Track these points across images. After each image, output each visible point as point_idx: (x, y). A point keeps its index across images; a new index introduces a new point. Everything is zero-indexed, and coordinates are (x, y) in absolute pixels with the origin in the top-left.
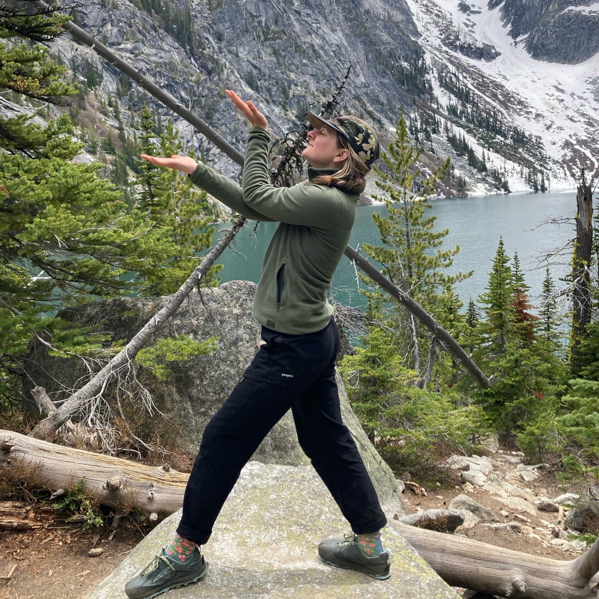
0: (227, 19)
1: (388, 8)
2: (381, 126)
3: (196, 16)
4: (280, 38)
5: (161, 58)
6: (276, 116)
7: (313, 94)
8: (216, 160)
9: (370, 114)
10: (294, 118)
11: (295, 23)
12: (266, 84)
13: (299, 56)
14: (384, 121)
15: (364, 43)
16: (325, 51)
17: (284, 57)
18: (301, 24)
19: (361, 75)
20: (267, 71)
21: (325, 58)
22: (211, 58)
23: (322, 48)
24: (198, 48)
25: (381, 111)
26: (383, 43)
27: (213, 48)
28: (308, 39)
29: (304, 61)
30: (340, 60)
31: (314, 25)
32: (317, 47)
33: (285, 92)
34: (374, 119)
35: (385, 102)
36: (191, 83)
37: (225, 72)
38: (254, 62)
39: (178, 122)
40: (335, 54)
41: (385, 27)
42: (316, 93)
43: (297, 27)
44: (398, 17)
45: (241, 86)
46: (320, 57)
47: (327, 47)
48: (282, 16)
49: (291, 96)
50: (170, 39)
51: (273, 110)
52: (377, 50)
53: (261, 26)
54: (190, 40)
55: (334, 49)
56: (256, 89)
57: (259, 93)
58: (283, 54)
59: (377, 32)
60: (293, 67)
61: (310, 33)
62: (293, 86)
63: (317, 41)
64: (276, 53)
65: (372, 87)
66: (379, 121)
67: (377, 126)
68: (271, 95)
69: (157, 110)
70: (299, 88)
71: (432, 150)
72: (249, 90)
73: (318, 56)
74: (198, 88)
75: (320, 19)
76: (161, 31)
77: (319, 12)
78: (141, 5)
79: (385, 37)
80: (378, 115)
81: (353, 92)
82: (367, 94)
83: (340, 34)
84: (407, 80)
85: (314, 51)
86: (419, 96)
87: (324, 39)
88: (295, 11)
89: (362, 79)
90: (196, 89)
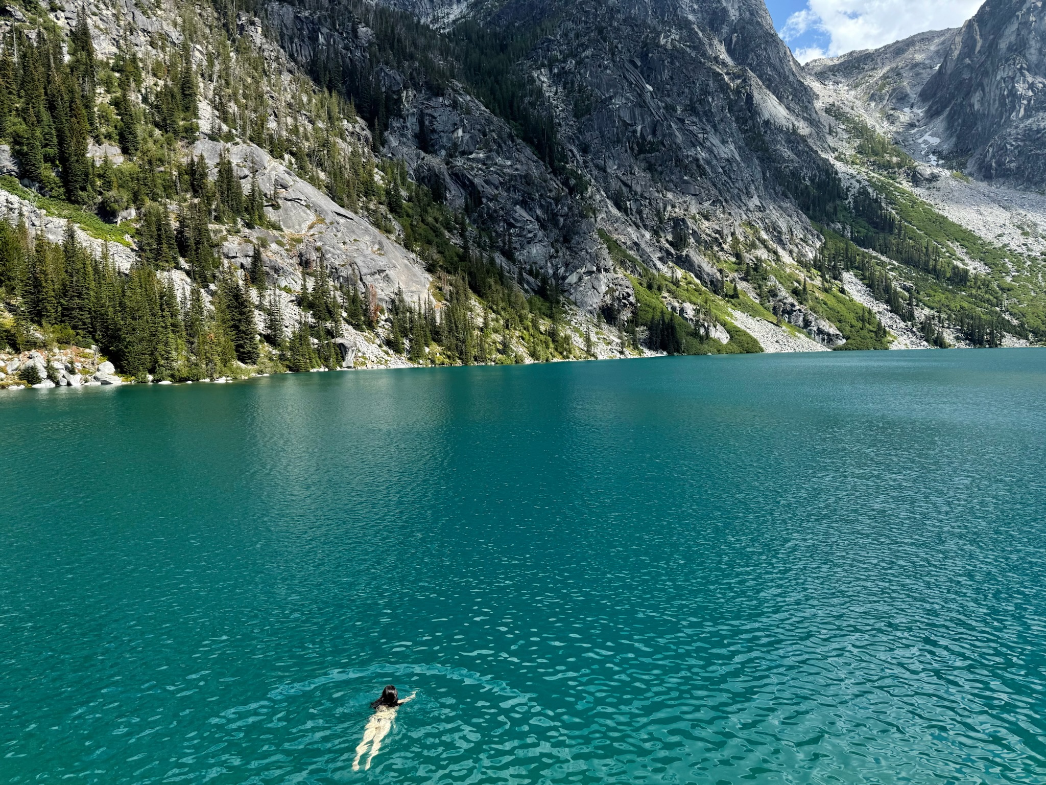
0: (596, 127)
1: (793, 118)
2: (778, 259)
3: (560, 124)
4: (658, 151)
5: (517, 169)
6: (646, 242)
7: (694, 218)
8: (572, 291)
9: (763, 242)
10: (667, 245)
11: (677, 133)
13: (680, 172)
14: (781, 251)
15: (762, 160)
16: (712, 167)
17: (661, 173)
18: (684, 134)
19: (755, 197)
20: (639, 190)
21: (711, 175)
22: (573, 173)
23: (708, 163)
24: (560, 161)
25: (779, 241)
26: (785, 161)
27: (578, 162)
28: (692, 152)
29: (685, 178)
30: (730, 178)
31: (700, 136)
32: (702, 162)
33: (659, 215)
34: (769, 250)
35: (784, 229)
36: (549, 200)
37: (590, 190)
38: (624, 178)
39: (530, 246)
40: (724, 171)
41: (789, 141)
42: (697, 216)
43: (679, 138)
44: (805, 129)
45: (607, 207)
46: (705, 174)
47: (714, 162)
48: (662, 125)
49: (666, 220)
50: (528, 151)
51: (643, 236)
52: (776, 169)
53: (636, 137)
54: (551, 151)
55: (724, 165)
56: (624, 210)
57: (627, 215)
58: (659, 169)
59: (778, 147)
60: (672, 185)
61: (694, 146)
62: (669, 208)
63: (702, 155)
64: (651, 168)
65: (768, 211)
66: (775, 253)
67: (772, 257)
68: (641, 218)
69: (509, 229)
70: (677, 210)
71: (842, 291)
72: (615, 211)
73: (703, 173)
74: (557, 206)
75: (708, 128)
76: (519, 141)
77: (708, 120)
78: (498, 111)
79: (787, 153)
80: (774, 245)
81: (744, 217)
82: (762, 220)
83: (732, 147)
84: (814, 205)
85: (699, 166)
86: (828, 225)
87: (710, 151)
88: (678, 119)
89: (756, 201)
90: (554, 206)
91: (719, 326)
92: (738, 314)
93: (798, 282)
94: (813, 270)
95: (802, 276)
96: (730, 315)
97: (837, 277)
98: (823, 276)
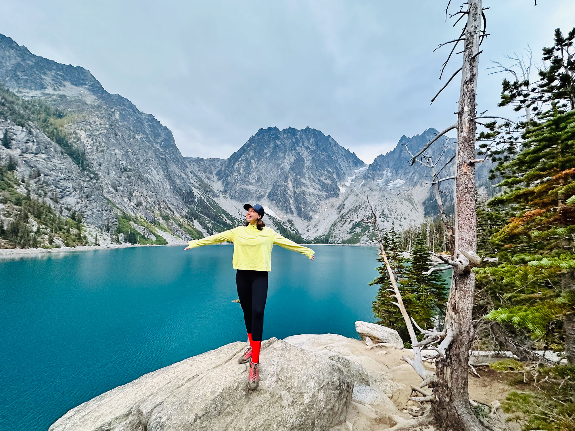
0: (105, 158)
1: (180, 172)
2: (174, 214)
3: (88, 153)
4: (132, 172)
5: (64, 166)
6: (125, 203)
7: (145, 197)
9: (169, 208)
10: (134, 205)
12: (122, 189)
13: (140, 181)
14: (175, 212)
15: (170, 182)
17: (133, 179)
18: (143, 169)
20: (123, 184)
21: (152, 184)
22: (93, 173)
23: (151, 180)
24: (87, 167)
25: (174, 208)
27: (96, 168)
28: (146, 175)
29: (142, 183)
31: (149, 170)
32: (149, 179)
33: (131, 194)
35: (176, 205)
37: (101, 179)
38: (117, 179)
39: (67, 197)
43: (141, 169)
44: (184, 176)
45: (108, 188)
47: (153, 180)
48: (134, 164)
49: (134, 196)
50: (70, 159)
52: (174, 186)
53: (123, 165)
54: (83, 162)
55: (157, 181)
56: (117, 190)
57: (117, 192)
59: (175, 179)
60: (137, 184)
62: (135, 192)
64: (128, 177)
65: (171, 199)
66: (173, 212)
67: (172, 214)
68: (123, 194)
70: (138, 193)
71: (194, 226)
72: (112, 189)
73: (149, 182)
74: (84, 183)
75: (152, 168)
76: (66, 155)
79: (178, 182)
80: (173, 209)
81: (163, 199)
82: (169, 201)
84: (186, 199)
86: (189, 205)
89: (168, 194)
90: (82, 183)
91: (152, 234)
92: (159, 231)
93: (180, 222)
94: (185, 219)
95: (181, 220)
96: (157, 231)
97: (192, 221)
98: (188, 221)
